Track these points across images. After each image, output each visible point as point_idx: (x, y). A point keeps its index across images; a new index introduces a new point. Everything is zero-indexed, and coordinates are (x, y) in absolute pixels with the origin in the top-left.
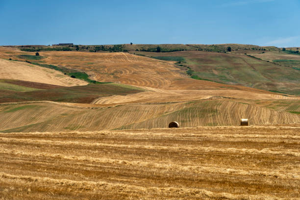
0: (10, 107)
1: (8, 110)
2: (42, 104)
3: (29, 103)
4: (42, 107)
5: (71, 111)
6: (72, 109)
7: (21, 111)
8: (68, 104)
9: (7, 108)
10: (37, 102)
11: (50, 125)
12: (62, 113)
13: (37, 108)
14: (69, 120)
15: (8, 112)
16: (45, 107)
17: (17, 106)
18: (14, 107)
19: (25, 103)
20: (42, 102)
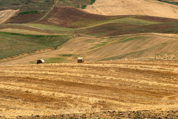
0: (124, 39)
1: (122, 41)
2: (148, 36)
3: (139, 35)
4: (147, 37)
5: (170, 40)
6: (171, 39)
7: (131, 42)
8: (170, 35)
9: (122, 39)
10: (145, 34)
11: (146, 52)
12: (162, 42)
13: (144, 38)
14: (162, 49)
15: (121, 42)
16: (150, 38)
17: (129, 38)
18: (127, 38)
19: (136, 35)
20: (149, 34)
